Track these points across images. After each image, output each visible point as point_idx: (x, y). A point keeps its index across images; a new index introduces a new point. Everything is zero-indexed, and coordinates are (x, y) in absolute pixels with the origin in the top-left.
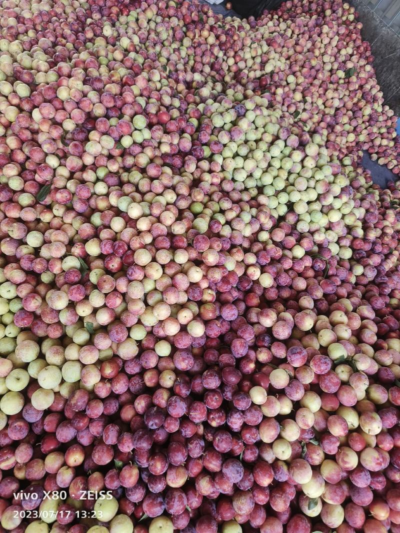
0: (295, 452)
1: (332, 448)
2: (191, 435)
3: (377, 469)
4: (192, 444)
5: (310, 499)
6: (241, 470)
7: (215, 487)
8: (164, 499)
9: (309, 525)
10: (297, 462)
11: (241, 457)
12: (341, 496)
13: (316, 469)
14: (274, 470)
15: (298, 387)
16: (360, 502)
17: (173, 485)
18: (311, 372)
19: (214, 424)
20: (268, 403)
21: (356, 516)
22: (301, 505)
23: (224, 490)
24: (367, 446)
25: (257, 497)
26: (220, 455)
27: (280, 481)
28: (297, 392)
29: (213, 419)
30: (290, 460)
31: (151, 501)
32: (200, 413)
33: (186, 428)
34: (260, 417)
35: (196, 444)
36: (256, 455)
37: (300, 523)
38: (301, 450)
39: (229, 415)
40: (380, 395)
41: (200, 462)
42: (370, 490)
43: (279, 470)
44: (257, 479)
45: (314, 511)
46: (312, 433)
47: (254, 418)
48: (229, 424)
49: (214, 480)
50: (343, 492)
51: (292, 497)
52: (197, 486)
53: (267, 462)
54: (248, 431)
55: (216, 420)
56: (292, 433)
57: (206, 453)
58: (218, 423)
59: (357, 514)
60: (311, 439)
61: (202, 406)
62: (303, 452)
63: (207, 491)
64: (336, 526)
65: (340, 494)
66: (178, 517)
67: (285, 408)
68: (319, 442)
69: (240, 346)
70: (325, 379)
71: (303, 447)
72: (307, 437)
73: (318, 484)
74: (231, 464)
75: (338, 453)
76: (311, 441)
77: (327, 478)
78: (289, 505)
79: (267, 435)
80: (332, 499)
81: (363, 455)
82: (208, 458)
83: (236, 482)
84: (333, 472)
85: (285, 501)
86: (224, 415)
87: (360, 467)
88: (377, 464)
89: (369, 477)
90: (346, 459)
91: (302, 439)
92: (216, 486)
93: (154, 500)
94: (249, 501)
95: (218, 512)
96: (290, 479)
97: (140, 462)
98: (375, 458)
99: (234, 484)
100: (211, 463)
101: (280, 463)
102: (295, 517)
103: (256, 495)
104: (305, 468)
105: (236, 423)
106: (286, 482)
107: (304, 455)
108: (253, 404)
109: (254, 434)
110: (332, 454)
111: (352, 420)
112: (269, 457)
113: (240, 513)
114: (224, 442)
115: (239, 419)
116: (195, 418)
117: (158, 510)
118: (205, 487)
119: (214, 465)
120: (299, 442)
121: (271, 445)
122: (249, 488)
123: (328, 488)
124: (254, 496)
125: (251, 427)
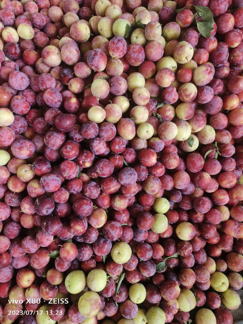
0: (155, 124)
1: (174, 96)
2: (80, 188)
3: (211, 77)
4: (86, 192)
5: (187, 140)
6: (132, 170)
7: (128, 197)
8: (104, 238)
9: (199, 155)
10: (161, 128)
11: (126, 163)
12: (203, 119)
13: (176, 120)
14: (151, 149)
15: (118, 80)
16: (216, 110)
17: (101, 226)
18: (117, 60)
19: (88, 165)
20: (108, 113)
21: (220, 121)
22: (184, 150)
23: (134, 192)
24: (193, 71)
25: (157, 173)
26: (111, 178)
27: (161, 150)
28: (120, 85)
29: (84, 162)
30: (156, 133)
31: (97, 248)
32: (70, 169)
33: (72, 188)
34: (112, 127)
35: (89, 189)
36: (134, 152)
37: (194, 159)
38: (157, 119)
39: (91, 148)
40: (174, 30)
41: (104, 194)
42: (216, 97)
43: (155, 145)
44: (147, 164)
45: (195, 144)
46: (154, 101)
47: (109, 133)
48: (97, 154)
49: (123, 194)
50: (202, 116)
51: (176, 151)
52: (116, 209)
53: (144, 149)
54: (114, 144)
55: (86, 161)
56: (142, 114)
57: (102, 186)
58: (89, 162)
59: (220, 119)
60: (157, 106)
61: (66, 164)
62: (159, 119)
63: (124, 205)
64: (214, 139)
65: (201, 118)
66: (123, 236)
67: (123, 104)
68: (163, 102)
69: (50, 95)
70: (130, 55)
71: (157, 116)
72: (153, 107)
73: (184, 127)
74: (122, 175)
75: (180, 95)
76: (158, 107)
77: (187, 118)
78: (178, 157)
79: (128, 133)
80: (199, 126)
81: (196, 79)
82: (105, 188)
83: (136, 180)
84: (187, 109)
85: (175, 158)
86: (88, 152)
87: (200, 89)
88: (209, 73)
89: (210, 88)
90: (188, 93)
91: (152, 111)
92: (127, 195)
93: (98, 245)
94: (154, 181)
95: (144, 206)
96: (166, 143)
97: (66, 238)
98: (204, 71)
99: (137, 182)
100: (110, 188)
101: (152, 141)
102: (188, 160)
103: (155, 173)
104: (169, 125)
105: (100, 148)
106: (165, 147)
107: (161, 120)
108: (100, 125)
109: (120, 142)
110: (177, 100)
111: (170, 64)
112: (142, 145)
113: (155, 193)
114: (105, 169)
115: (99, 143)
116: (70, 176)
117: (108, 247)
118: (121, 204)
119: (114, 187)
120: (151, 116)
121: (137, 137)
122: (147, 174)
123: (191, 123)
124: (154, 175)
125: (114, 139)
